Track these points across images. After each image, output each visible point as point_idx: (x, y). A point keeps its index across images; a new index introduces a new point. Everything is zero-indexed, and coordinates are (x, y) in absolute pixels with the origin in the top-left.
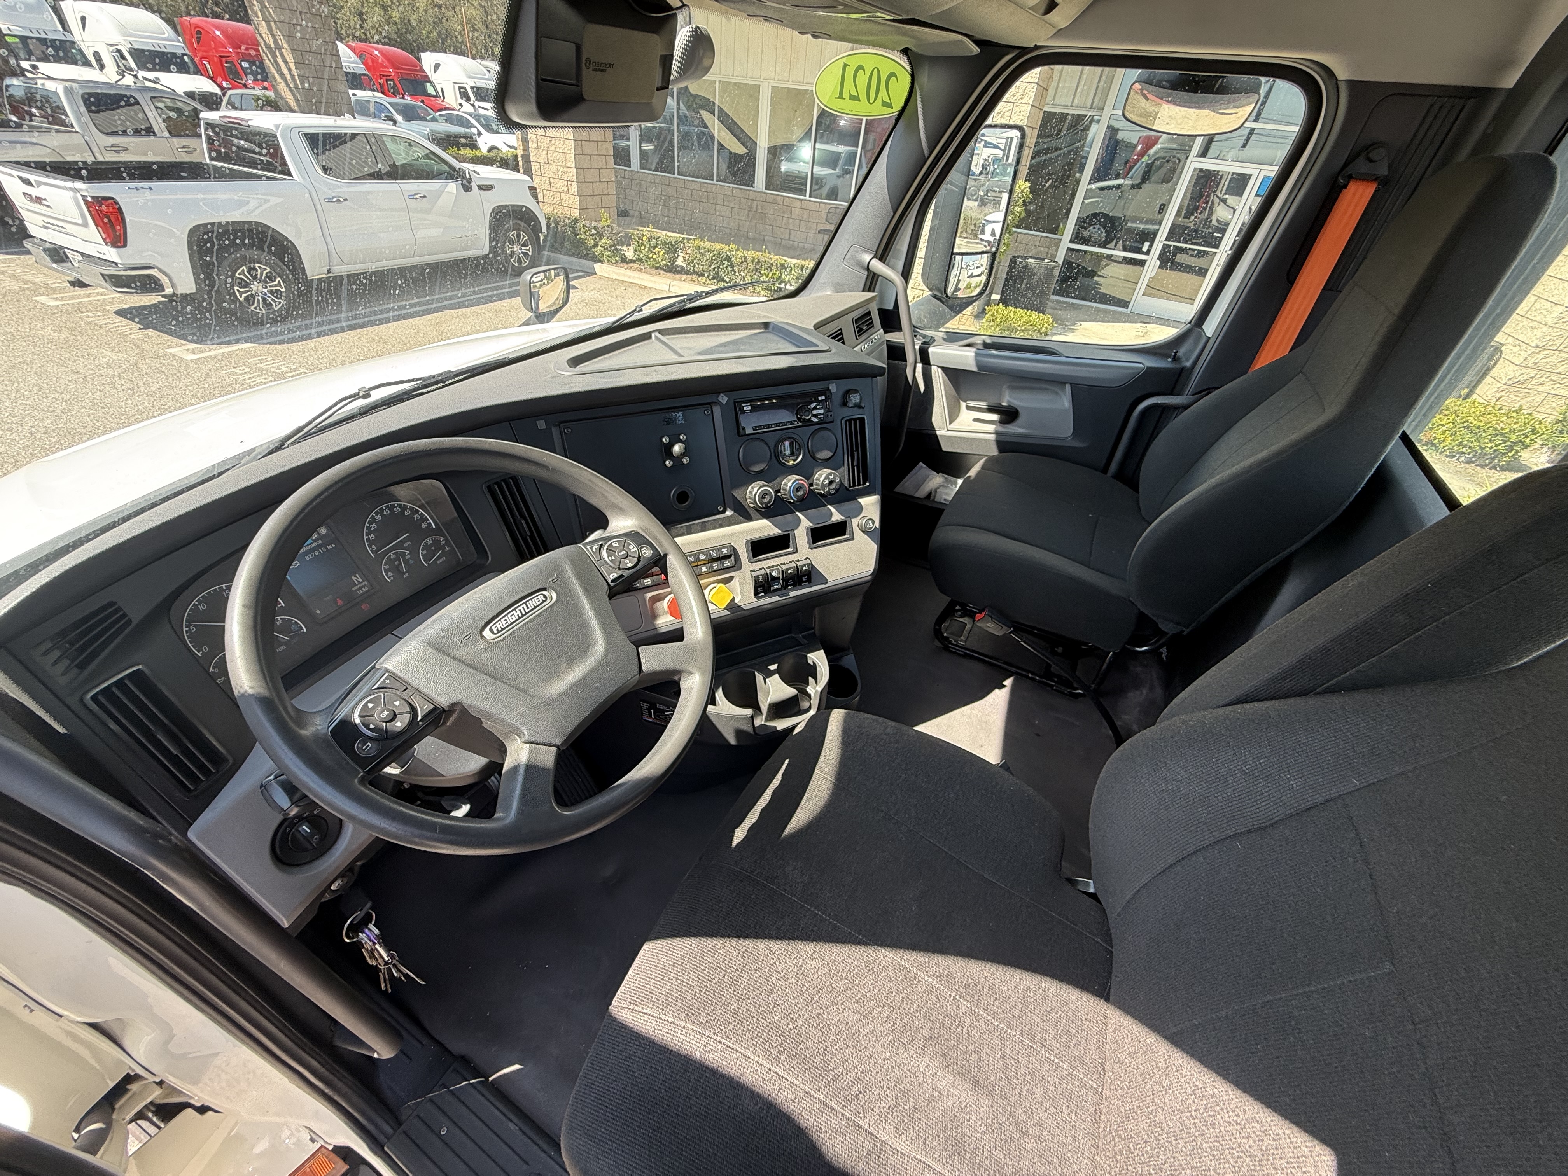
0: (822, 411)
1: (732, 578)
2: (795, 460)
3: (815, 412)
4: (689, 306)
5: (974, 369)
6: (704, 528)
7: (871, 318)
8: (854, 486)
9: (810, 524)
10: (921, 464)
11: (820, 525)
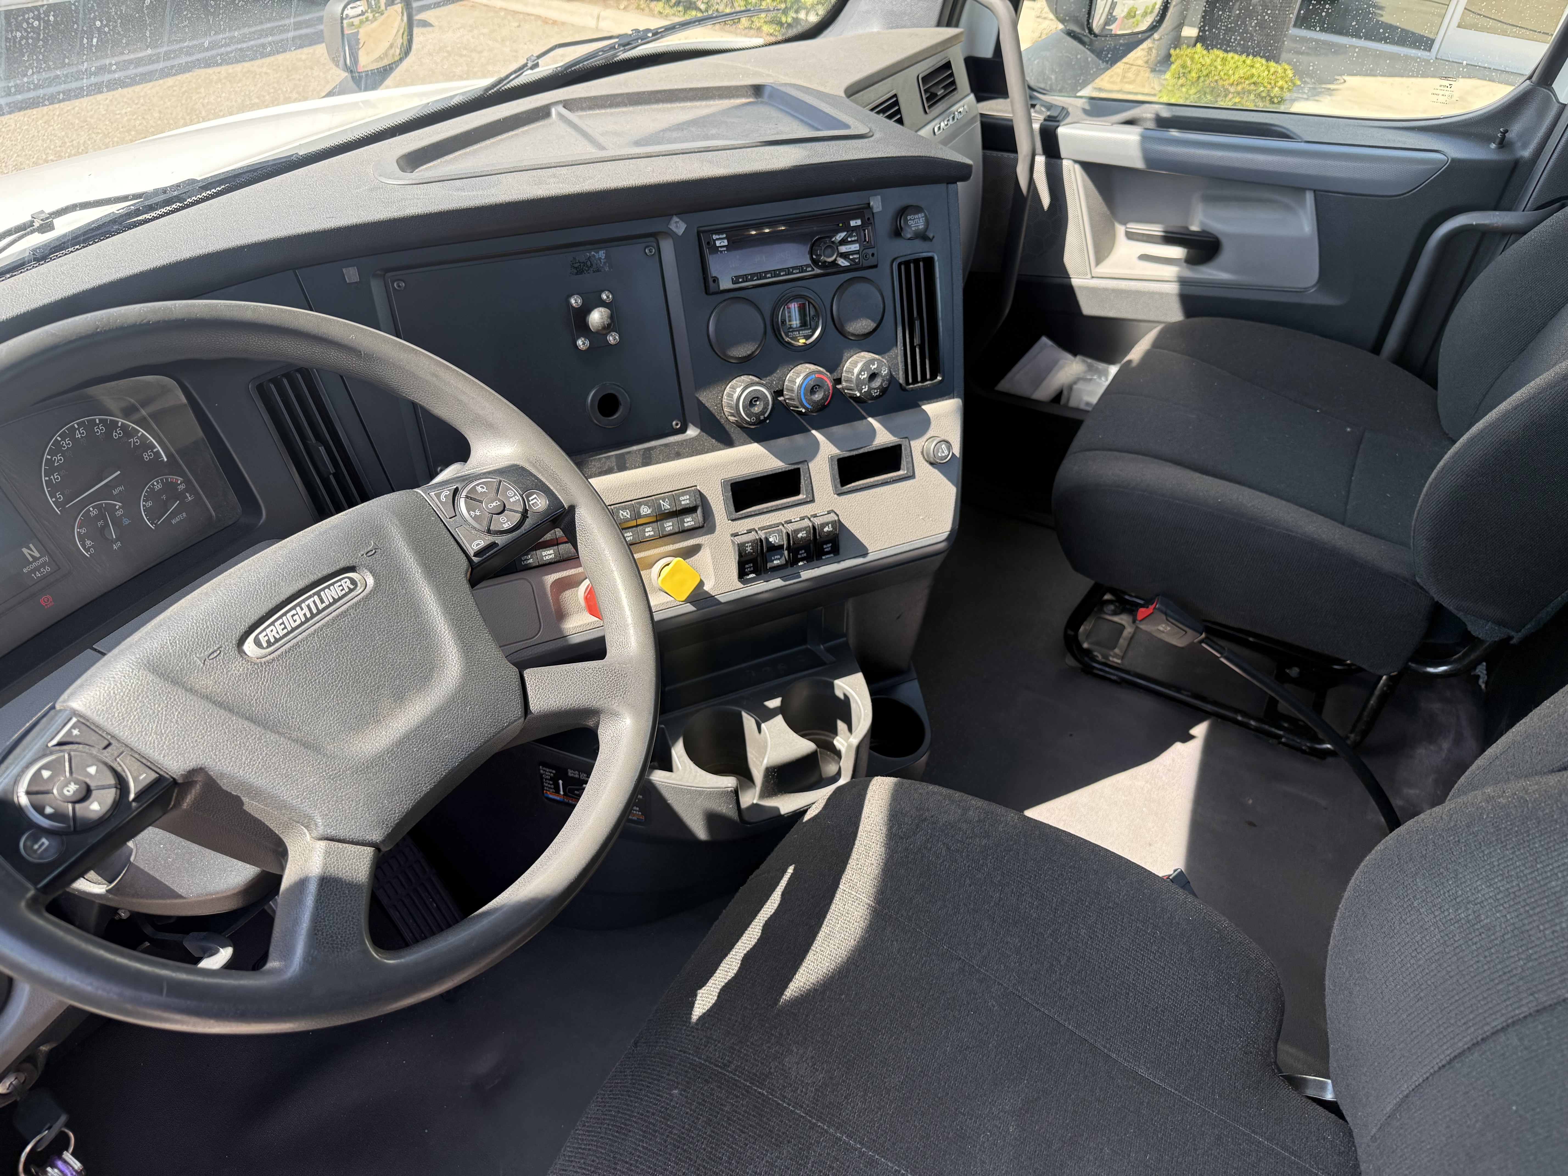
0: (855, 247)
1: (696, 549)
2: (807, 337)
3: (843, 249)
4: (623, 56)
5: (1139, 164)
6: (647, 460)
7: (952, 75)
8: (915, 381)
9: (836, 451)
10: (1044, 340)
11: (854, 453)
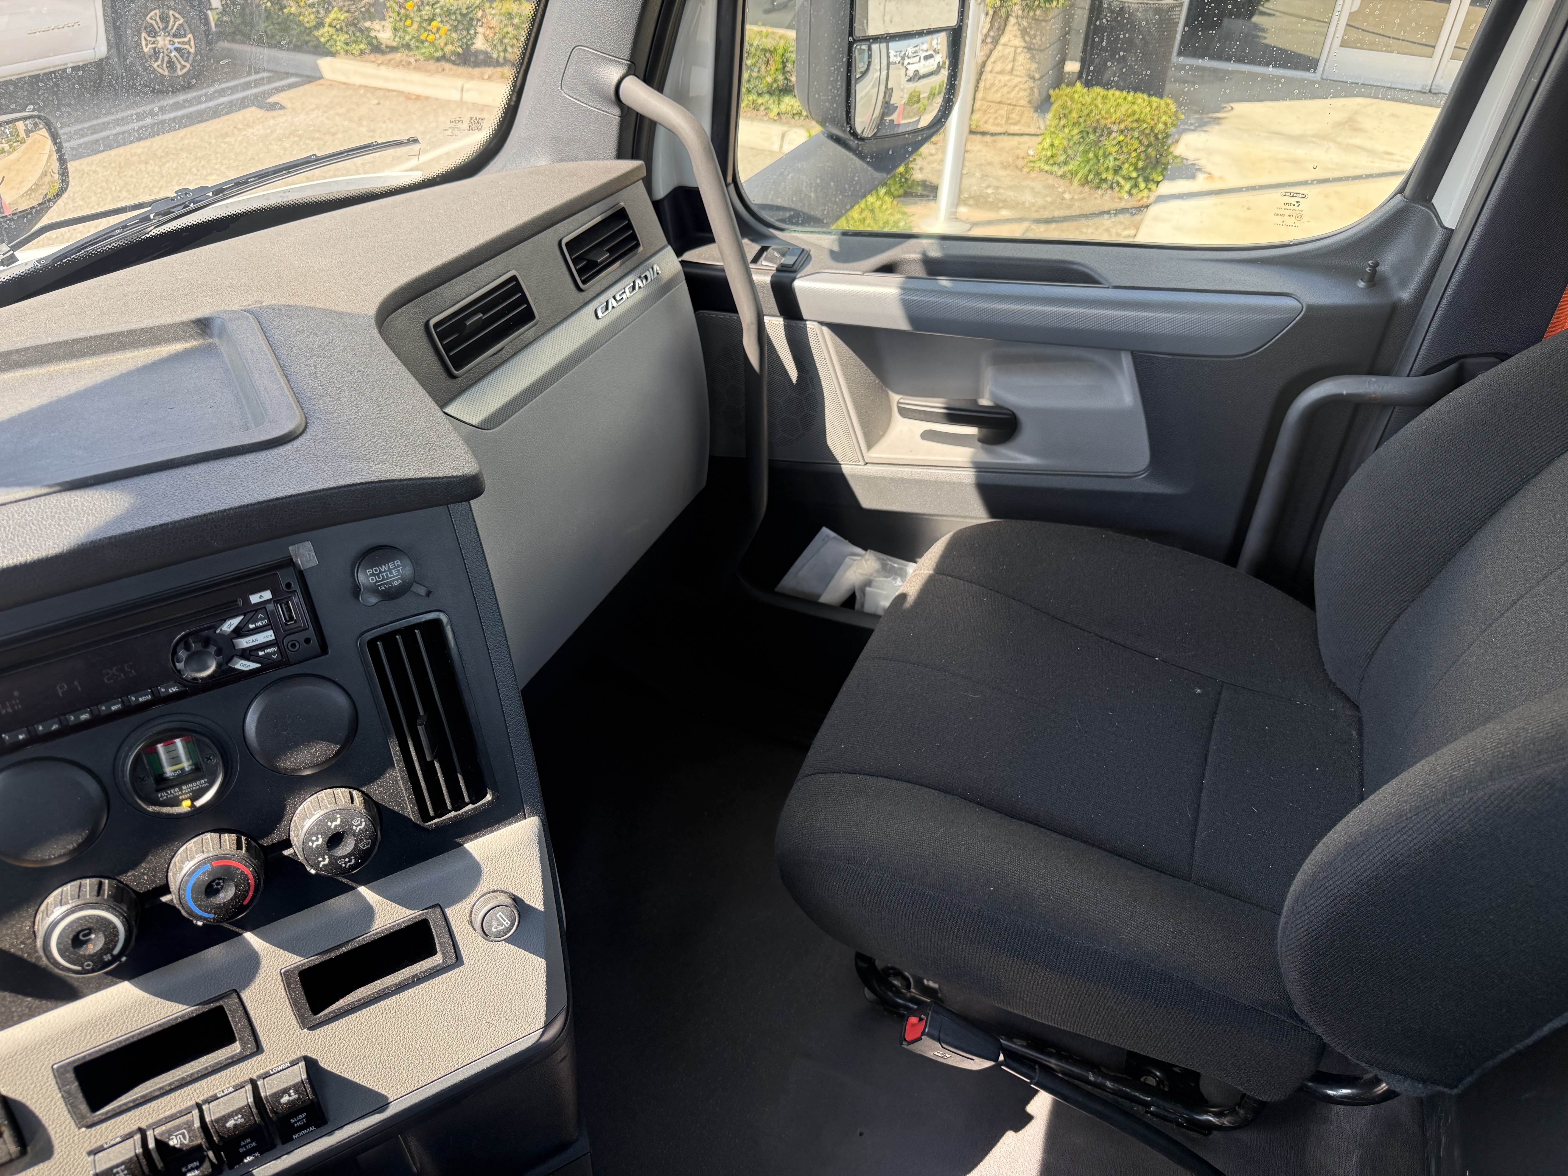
0: (268, 636)
2: (198, 796)
3: (245, 643)
5: (903, 325)
7: (629, 226)
9: (293, 961)
10: (825, 531)
11: (333, 955)
